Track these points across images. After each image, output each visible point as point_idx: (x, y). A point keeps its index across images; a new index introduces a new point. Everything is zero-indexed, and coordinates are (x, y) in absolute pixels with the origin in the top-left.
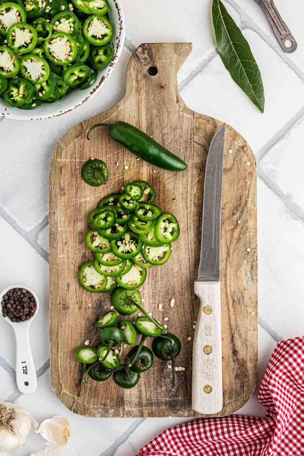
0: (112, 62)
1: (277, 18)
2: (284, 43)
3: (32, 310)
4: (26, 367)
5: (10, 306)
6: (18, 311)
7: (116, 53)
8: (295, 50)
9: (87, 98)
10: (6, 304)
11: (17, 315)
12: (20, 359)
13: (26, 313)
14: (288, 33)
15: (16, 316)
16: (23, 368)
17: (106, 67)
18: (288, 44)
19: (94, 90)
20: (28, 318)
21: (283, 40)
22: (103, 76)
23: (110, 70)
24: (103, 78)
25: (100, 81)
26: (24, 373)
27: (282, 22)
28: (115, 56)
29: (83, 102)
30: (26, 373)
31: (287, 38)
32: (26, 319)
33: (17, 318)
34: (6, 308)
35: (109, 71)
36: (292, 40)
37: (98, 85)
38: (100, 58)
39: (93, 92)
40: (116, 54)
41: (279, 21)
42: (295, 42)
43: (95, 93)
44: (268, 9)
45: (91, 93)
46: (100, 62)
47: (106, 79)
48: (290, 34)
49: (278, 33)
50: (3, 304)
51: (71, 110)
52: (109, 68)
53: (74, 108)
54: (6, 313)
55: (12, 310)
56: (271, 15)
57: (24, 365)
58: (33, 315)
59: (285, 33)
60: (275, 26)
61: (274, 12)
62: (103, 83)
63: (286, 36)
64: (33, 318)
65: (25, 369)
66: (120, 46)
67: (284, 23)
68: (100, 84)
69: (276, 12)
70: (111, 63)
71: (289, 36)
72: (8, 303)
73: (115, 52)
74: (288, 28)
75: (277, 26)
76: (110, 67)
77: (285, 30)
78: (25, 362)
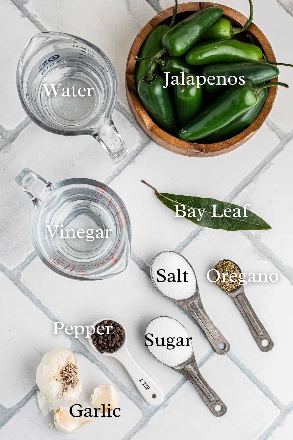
1: (205, 387)
2: (214, 408)
3: (121, 334)
4: (145, 383)
5: (102, 342)
6: (111, 342)
8: (225, 412)
10: (97, 342)
11: (113, 345)
12: (136, 380)
13: (118, 340)
14: (217, 399)
15: (111, 347)
16: (143, 385)
18: (218, 408)
20: (122, 342)
21: (213, 406)
26: (146, 389)
27: (210, 390)
30: (149, 388)
31: (217, 403)
32: (121, 344)
33: (113, 349)
34: (100, 345)
36: (221, 404)
41: (207, 390)
42: (225, 405)
44: (196, 380)
48: (219, 400)
49: (208, 400)
50: (95, 343)
54: (102, 349)
55: (106, 344)
56: (199, 385)
57: (142, 382)
58: (125, 338)
59: (214, 399)
60: (204, 395)
61: (202, 382)
63: (216, 402)
64: (126, 340)
65: (145, 385)
67: (212, 390)
69: (204, 382)
71: (218, 401)
72: (99, 340)
74: (216, 395)
75: (206, 395)
77: (214, 397)
78: (142, 379)
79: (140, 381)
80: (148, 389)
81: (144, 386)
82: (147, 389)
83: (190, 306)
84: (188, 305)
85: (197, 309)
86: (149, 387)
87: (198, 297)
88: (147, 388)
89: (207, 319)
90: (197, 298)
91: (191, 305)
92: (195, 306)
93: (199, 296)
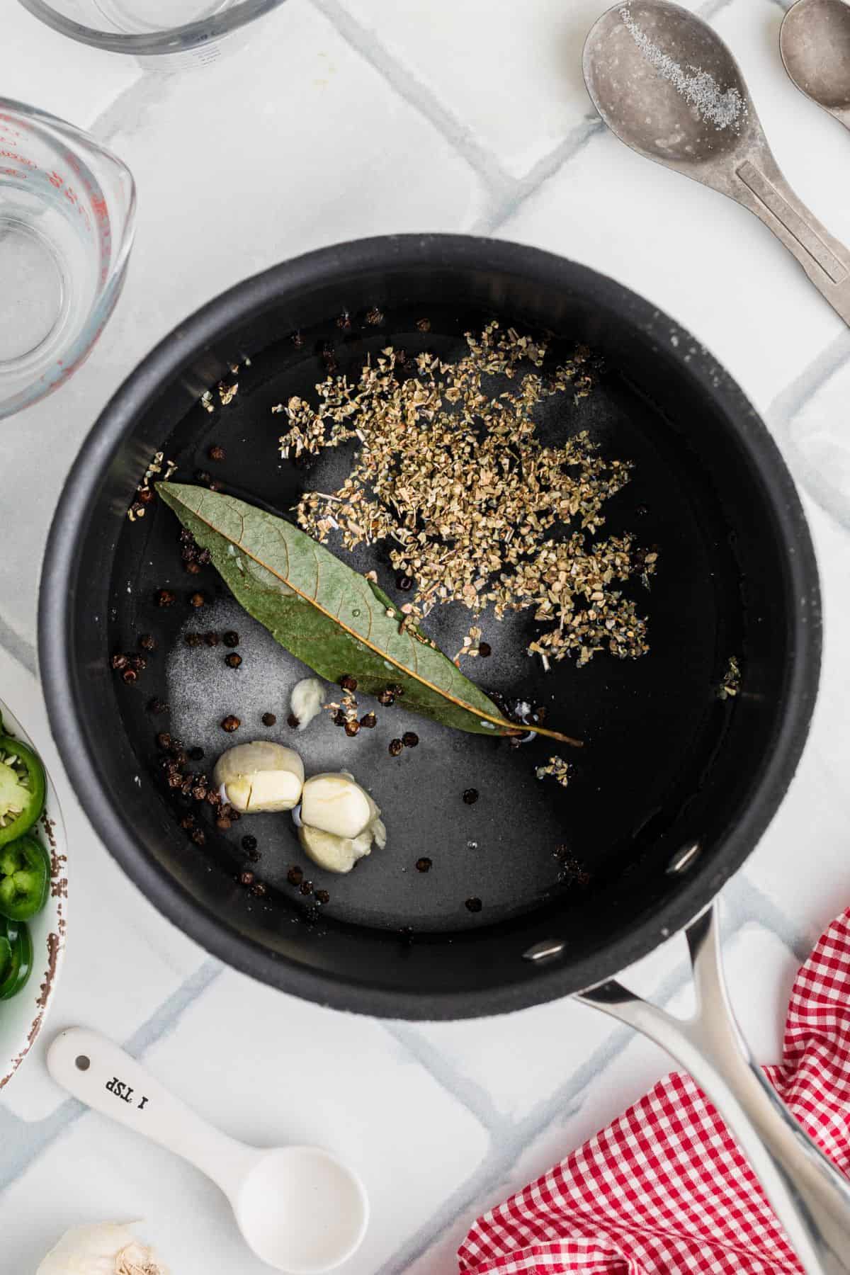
0: (56, 880)
4: (126, 1099)
7: (53, 848)
9: (36, 1024)
12: (159, 1099)
16: (130, 1090)
17: (44, 904)
19: (45, 988)
22: (51, 935)
23: (60, 906)
24: (52, 942)
25: (48, 955)
26: (116, 1080)
28: (53, 860)
29: (29, 1038)
30: (110, 1086)
35: (59, 913)
37: (48, 968)
38: (15, 885)
39: (45, 995)
40: (53, 852)
43: (50, 997)
45: (42, 1001)
46: (20, 895)
47: (62, 941)
51: (8, 1077)
52: (53, 901)
53: (16, 1068)
57: (136, 1098)
62: (60, 955)
66: (53, 823)
68: (52, 961)
70: (53, 884)
73: (49, 848)
76: (56, 897)
78: (141, 1107)
79: (145, 1100)
80: (109, 1083)
81: (127, 1088)
82: (113, 1081)
83: (735, 177)
84: (729, 175)
85: (762, 185)
86: (111, 1089)
87: (759, 143)
88: (113, 1084)
89: (799, 214)
90: (755, 145)
91: (737, 172)
92: (751, 175)
93: (764, 140)
